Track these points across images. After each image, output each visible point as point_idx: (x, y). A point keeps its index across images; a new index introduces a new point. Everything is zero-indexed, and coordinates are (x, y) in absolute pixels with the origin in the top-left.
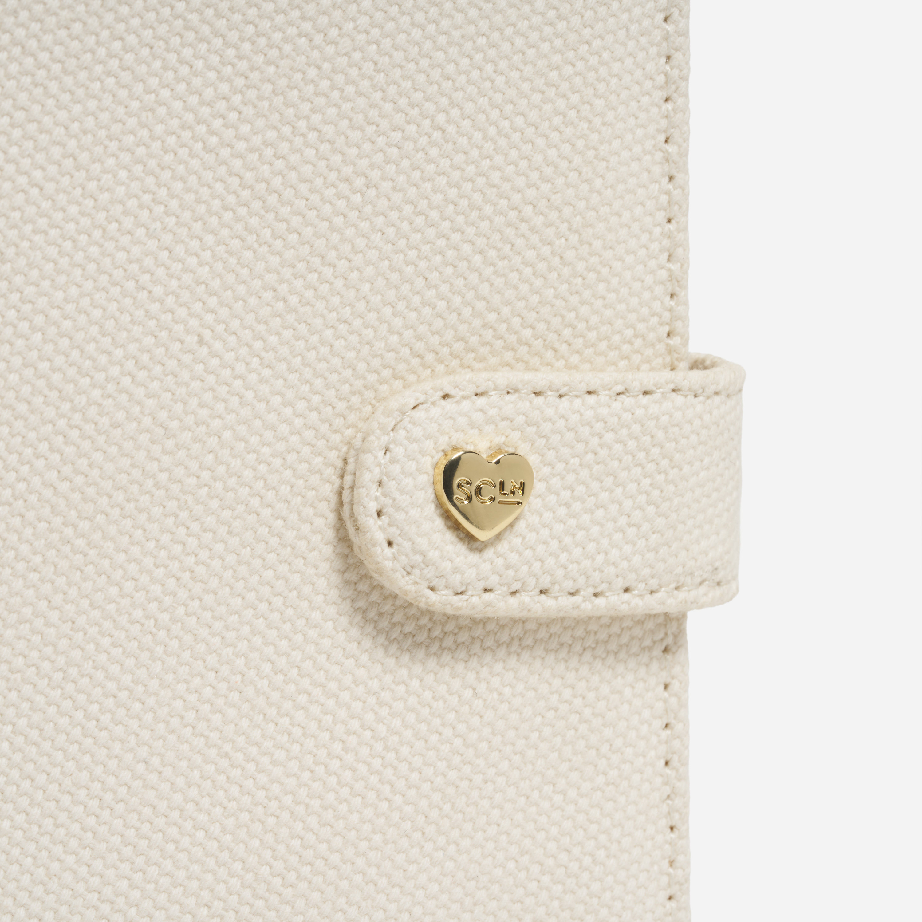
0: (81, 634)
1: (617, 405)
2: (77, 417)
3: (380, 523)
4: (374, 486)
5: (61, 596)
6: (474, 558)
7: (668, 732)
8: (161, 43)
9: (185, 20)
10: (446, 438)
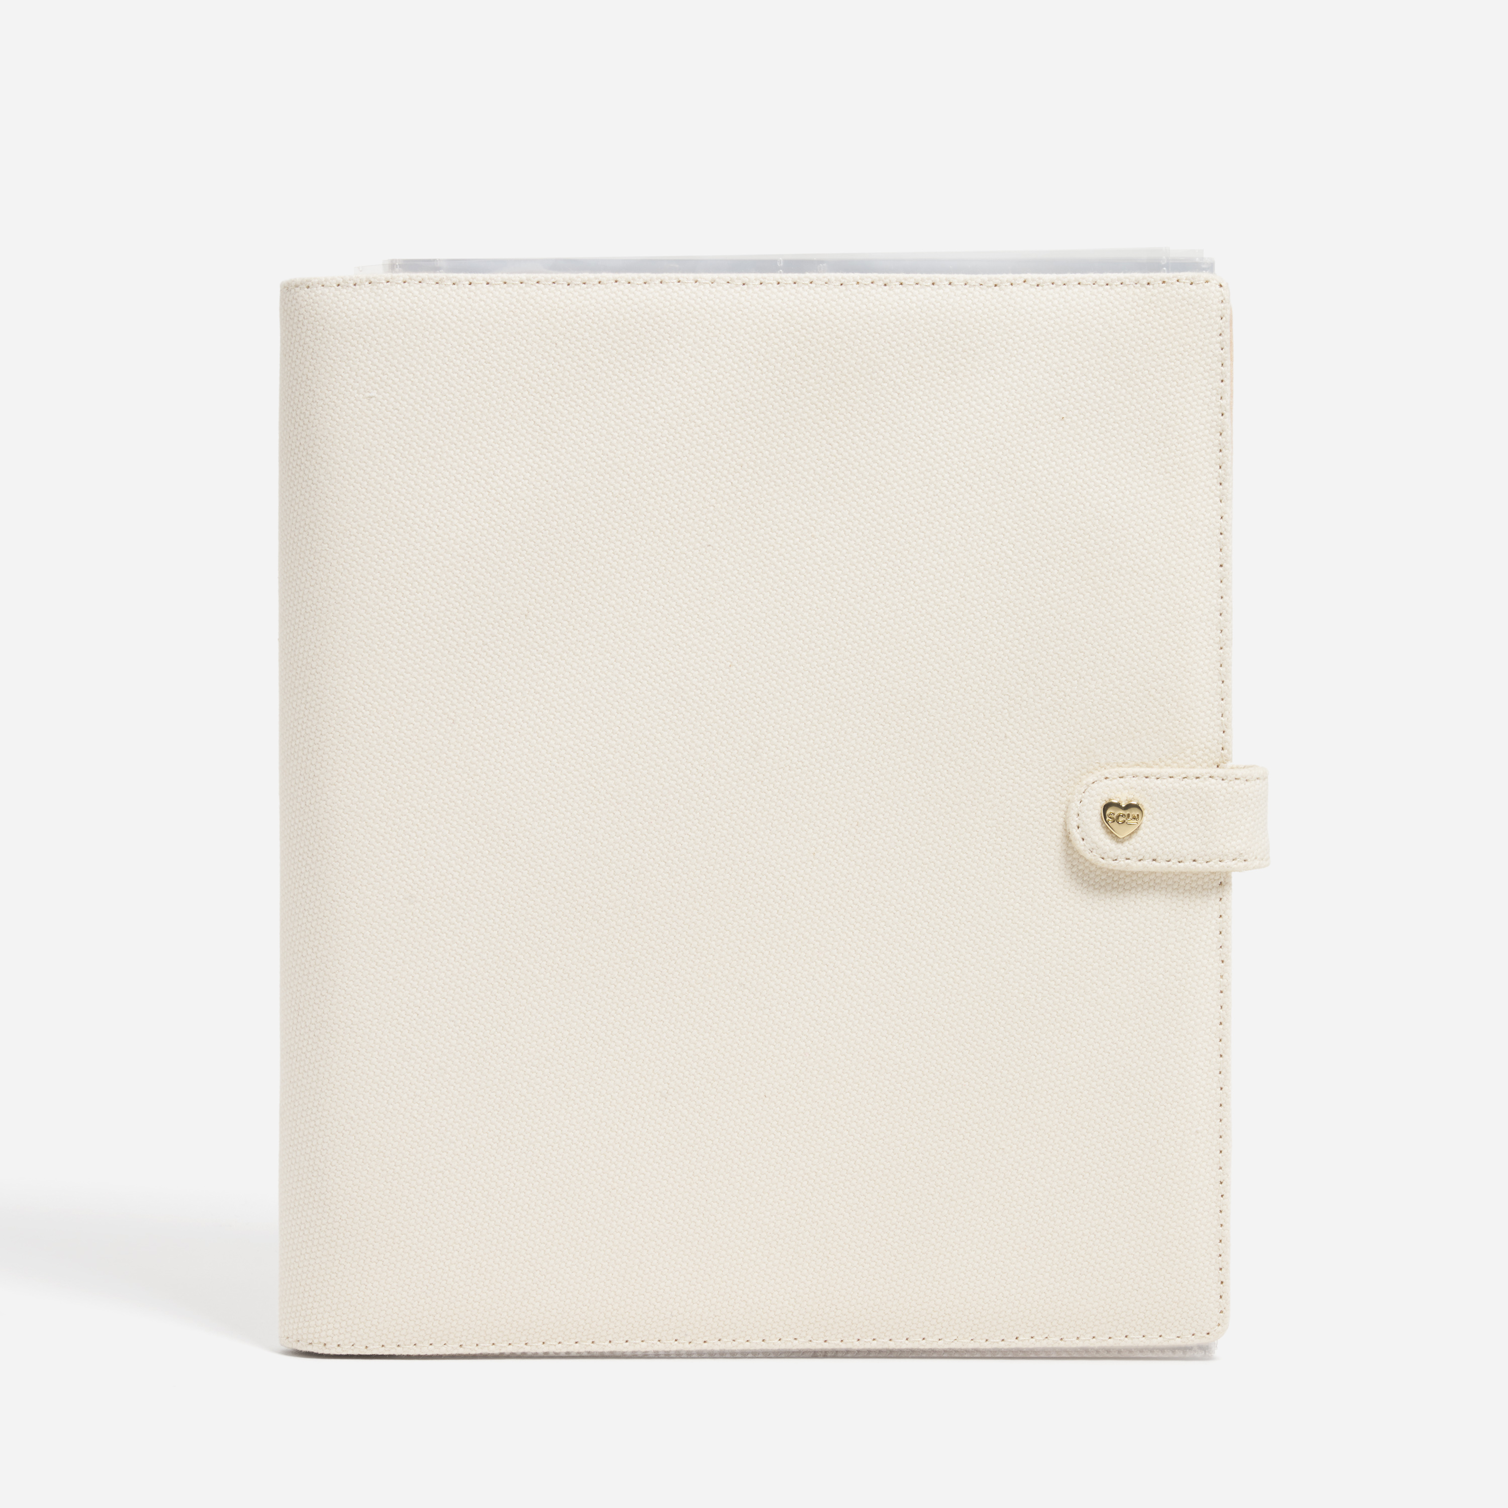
0: (954, 851)
1: (1183, 782)
2: (953, 763)
3: (1078, 831)
4: (1076, 816)
5: (945, 835)
6: (1120, 845)
7: (1221, 919)
8: (990, 616)
9: (1000, 607)
10: (1107, 795)
